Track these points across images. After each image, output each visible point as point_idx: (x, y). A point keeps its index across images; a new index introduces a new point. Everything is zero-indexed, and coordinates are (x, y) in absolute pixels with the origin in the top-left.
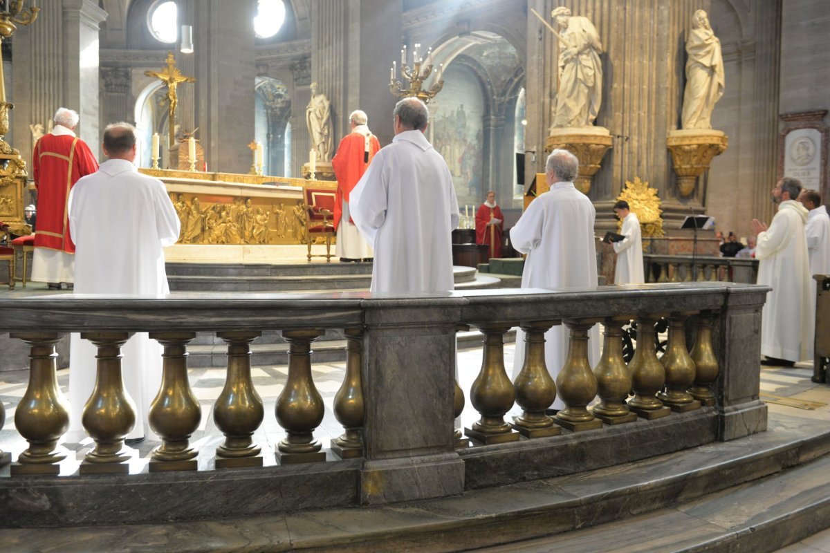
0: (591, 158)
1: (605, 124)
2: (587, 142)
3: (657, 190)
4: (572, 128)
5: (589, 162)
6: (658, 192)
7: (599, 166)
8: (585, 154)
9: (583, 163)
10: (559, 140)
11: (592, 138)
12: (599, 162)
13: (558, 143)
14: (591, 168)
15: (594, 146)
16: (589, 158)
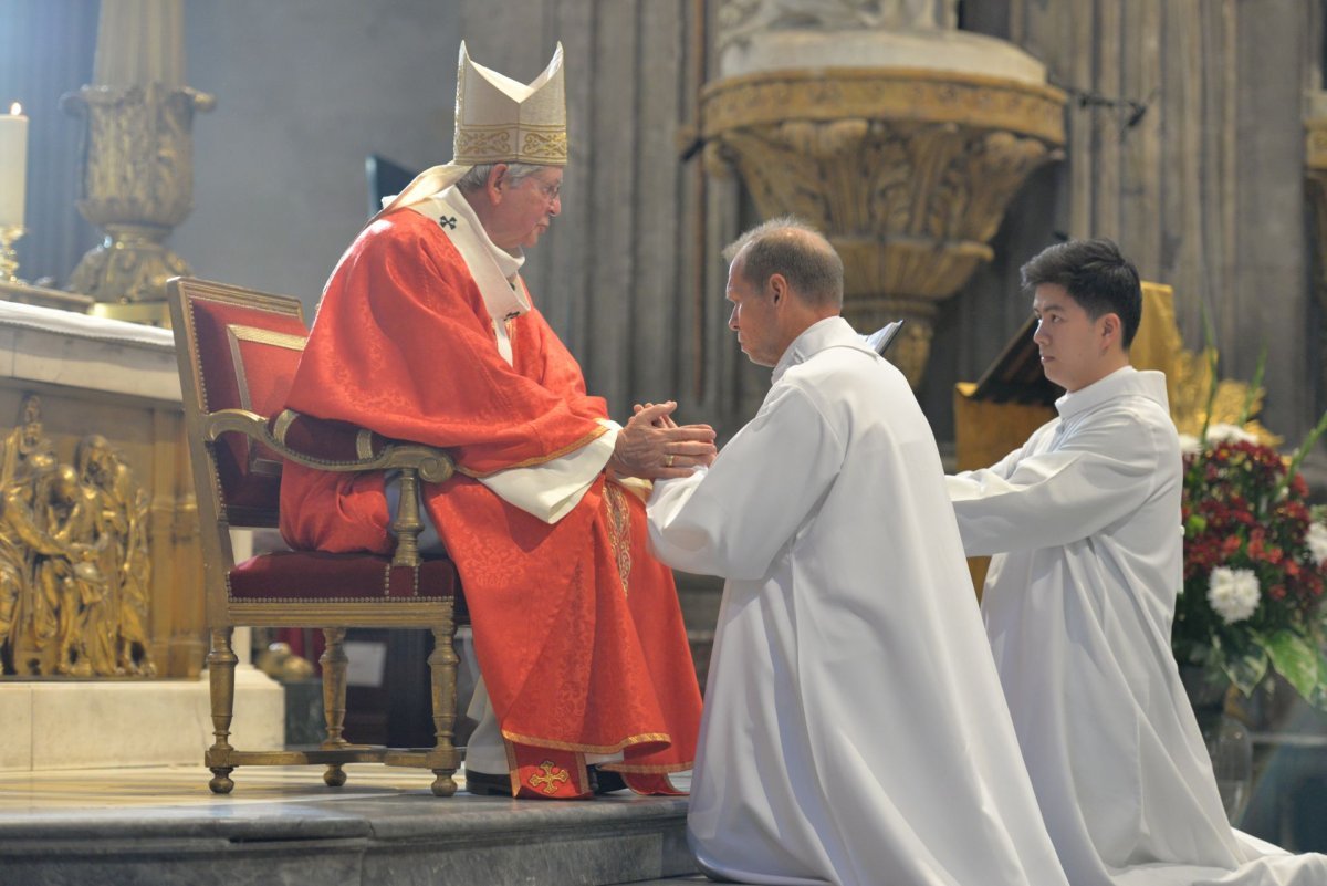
0: (966, 210)
1: (1016, 30)
2: (979, 117)
3: (1259, 392)
4: (883, 38)
5: (954, 228)
6: (1265, 401)
7: (988, 253)
8: (946, 182)
9: (926, 231)
10: (821, 99)
11: (1002, 98)
12: (990, 230)
13: (820, 112)
14: (959, 260)
15: (1006, 140)
16: (957, 208)
